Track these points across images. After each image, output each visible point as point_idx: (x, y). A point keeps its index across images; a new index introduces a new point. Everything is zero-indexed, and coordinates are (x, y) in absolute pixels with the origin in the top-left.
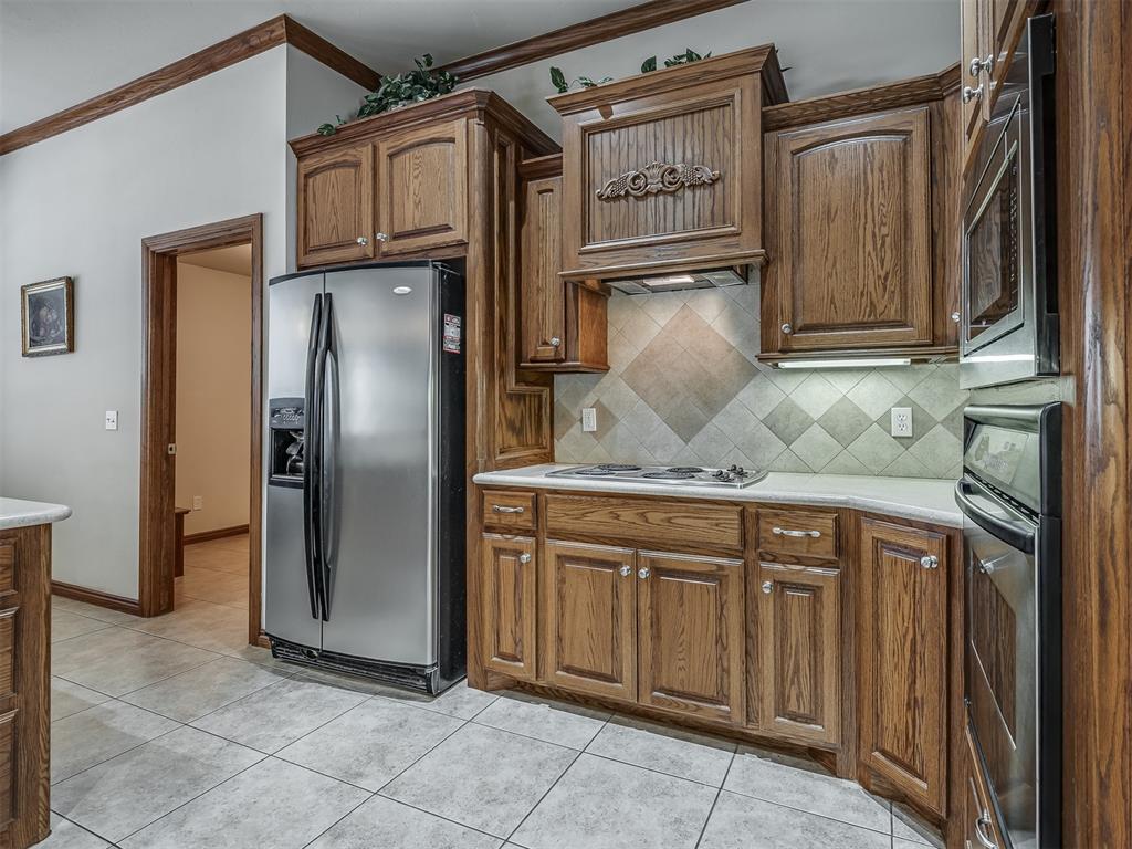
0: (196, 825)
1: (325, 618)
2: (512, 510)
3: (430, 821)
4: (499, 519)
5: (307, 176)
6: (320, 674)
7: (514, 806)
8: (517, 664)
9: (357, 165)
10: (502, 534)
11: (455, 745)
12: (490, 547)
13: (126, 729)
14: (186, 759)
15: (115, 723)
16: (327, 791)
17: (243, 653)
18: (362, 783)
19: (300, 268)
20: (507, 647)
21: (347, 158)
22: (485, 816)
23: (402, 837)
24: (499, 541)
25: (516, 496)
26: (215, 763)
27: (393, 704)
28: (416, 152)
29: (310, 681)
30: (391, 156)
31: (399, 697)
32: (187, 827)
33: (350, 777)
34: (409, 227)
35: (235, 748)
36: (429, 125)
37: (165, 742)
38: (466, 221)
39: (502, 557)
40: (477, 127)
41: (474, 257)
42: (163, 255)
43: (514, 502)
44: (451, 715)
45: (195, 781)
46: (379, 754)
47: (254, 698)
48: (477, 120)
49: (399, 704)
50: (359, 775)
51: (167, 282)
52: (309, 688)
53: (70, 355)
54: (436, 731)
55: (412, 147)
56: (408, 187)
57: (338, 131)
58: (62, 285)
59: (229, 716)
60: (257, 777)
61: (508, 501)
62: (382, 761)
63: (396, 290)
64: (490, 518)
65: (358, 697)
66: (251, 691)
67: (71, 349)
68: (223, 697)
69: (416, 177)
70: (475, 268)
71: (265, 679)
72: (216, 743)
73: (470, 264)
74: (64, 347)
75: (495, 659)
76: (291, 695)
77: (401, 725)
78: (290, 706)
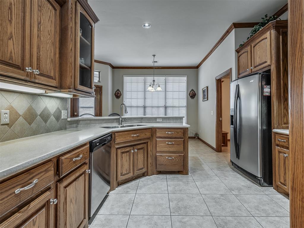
0: (204, 183)
1: (239, 159)
2: (283, 141)
3: (240, 204)
4: (280, 143)
5: (239, 57)
6: (240, 172)
7: (261, 213)
8: (285, 187)
9: (247, 52)
10: (280, 147)
11: (258, 197)
12: (277, 151)
13: (203, 167)
14: (208, 174)
15: (203, 166)
16: (226, 189)
17: (228, 163)
18: (233, 192)
19: (238, 78)
20: (282, 181)
21: (245, 50)
22: (253, 210)
23: (233, 203)
24: (280, 149)
25: (284, 137)
26: (212, 177)
27: (250, 183)
28: (259, 44)
29: (237, 172)
30: (254, 47)
31: (253, 183)
32: (203, 183)
33: (231, 190)
34: (258, 64)
35: (216, 176)
36: (262, 36)
37: (207, 171)
38: (270, 59)
39: (280, 154)
40: (273, 32)
41: (273, 68)
42: (218, 80)
43: (283, 138)
44: (263, 191)
45: (208, 178)
46: (239, 189)
47: (225, 171)
48: (273, 30)
49: (252, 184)
50: (233, 190)
51: (219, 85)
52: (236, 173)
53: (207, 101)
54: (256, 192)
55: (258, 43)
56: (257, 54)
57: (243, 45)
58: (206, 88)
59: (219, 171)
60: (216, 182)
61: (282, 138)
62: (239, 191)
63: (251, 82)
64: (277, 142)
65: (244, 179)
66: (225, 169)
67: (208, 100)
68: (220, 168)
69: (259, 51)
70: (273, 71)
71: (229, 168)
72: (214, 174)
73: (272, 71)
74: (207, 99)
75: (279, 183)
76: (231, 173)
77: (249, 187)
78: (230, 175)
